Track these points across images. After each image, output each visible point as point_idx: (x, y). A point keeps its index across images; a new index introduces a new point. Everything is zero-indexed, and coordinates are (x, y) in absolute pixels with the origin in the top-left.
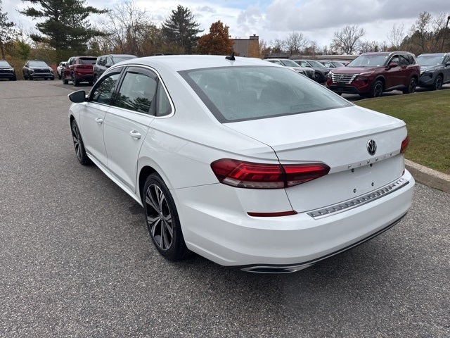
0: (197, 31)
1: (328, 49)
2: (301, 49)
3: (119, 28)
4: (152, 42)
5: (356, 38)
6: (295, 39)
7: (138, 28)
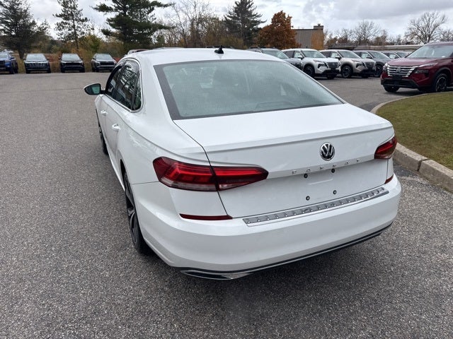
0: (259, 22)
1: (402, 38)
2: (371, 38)
3: (183, 21)
5: (436, 26)
6: (364, 28)
7: (201, 20)
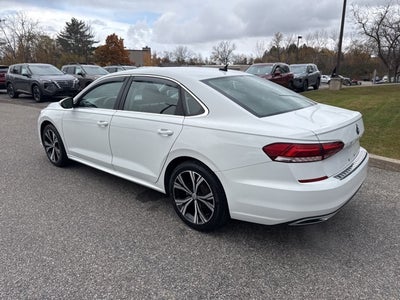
0: (93, 42)
3: (10, 38)
4: (46, 51)
5: (230, 52)
6: (181, 51)
7: (31, 37)
